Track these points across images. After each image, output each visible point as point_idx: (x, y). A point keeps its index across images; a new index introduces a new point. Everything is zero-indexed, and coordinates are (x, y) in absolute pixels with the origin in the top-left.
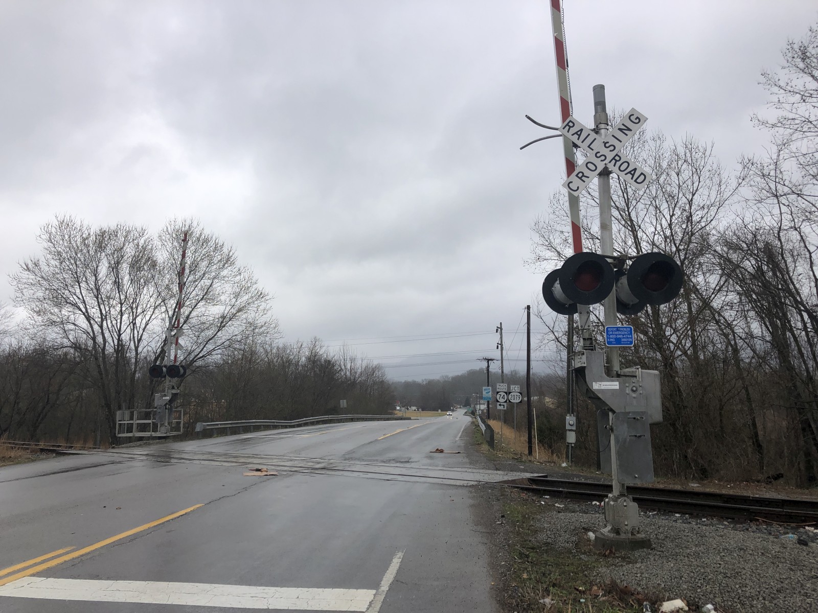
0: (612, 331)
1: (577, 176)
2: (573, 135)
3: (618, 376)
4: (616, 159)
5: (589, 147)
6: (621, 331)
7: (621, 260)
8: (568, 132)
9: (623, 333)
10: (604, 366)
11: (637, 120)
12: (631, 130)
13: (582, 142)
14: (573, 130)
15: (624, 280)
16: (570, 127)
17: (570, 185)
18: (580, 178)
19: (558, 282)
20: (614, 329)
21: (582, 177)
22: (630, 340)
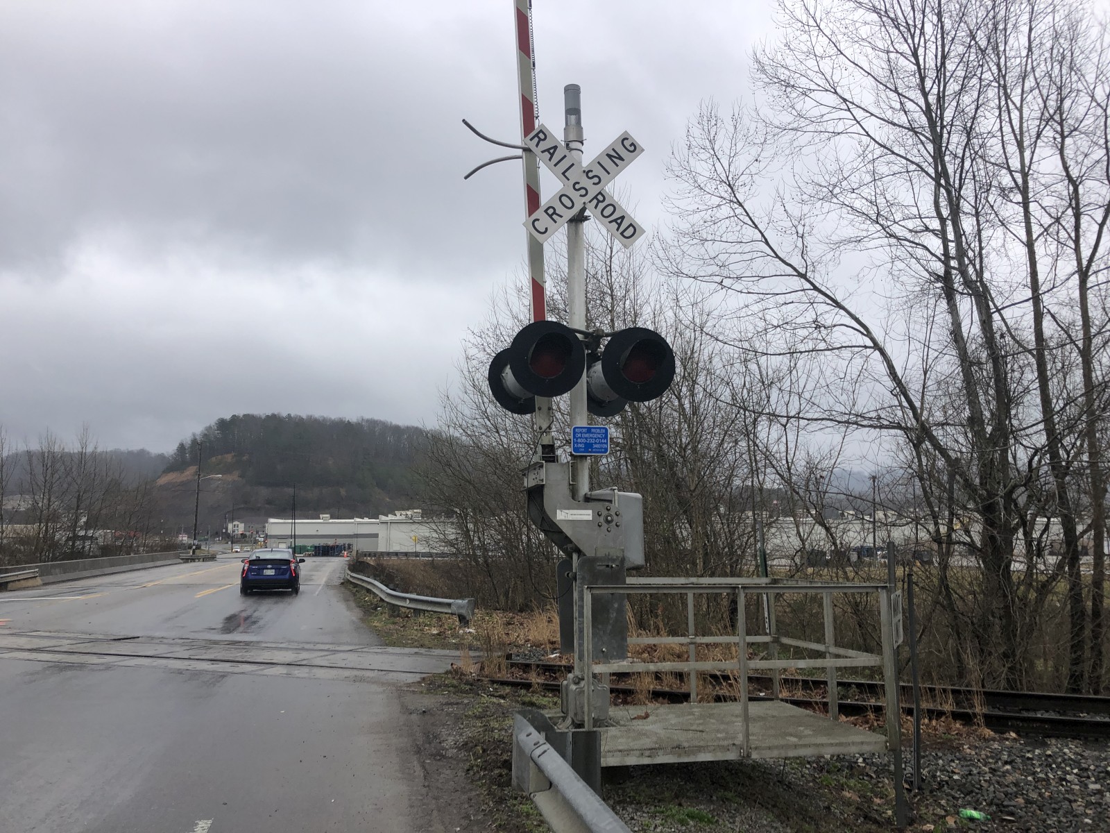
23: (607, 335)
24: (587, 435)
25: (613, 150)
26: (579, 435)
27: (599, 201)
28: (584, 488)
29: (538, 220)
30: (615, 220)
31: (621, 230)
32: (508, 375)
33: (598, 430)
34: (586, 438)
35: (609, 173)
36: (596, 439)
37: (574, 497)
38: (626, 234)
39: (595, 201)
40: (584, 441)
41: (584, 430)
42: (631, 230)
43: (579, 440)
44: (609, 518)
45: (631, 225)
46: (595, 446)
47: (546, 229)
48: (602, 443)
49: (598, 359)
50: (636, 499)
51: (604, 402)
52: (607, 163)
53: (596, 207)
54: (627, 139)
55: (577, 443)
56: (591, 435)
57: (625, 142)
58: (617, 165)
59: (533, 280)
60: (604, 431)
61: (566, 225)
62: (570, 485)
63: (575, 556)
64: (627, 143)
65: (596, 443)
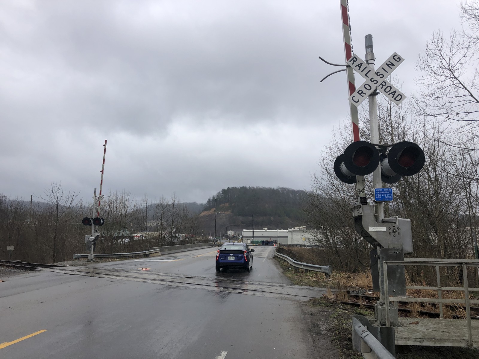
23: (390, 146)
24: (382, 192)
25: (389, 61)
26: (378, 192)
27: (383, 85)
28: (382, 216)
29: (355, 96)
30: (392, 93)
31: (395, 97)
32: (343, 166)
33: (387, 190)
34: (382, 194)
35: (387, 72)
36: (386, 194)
37: (377, 221)
38: (397, 99)
39: (381, 86)
40: (380, 195)
41: (381, 190)
42: (399, 97)
43: (378, 195)
44: (394, 230)
45: (400, 95)
46: (386, 197)
47: (359, 100)
48: (390, 196)
49: (385, 157)
50: (407, 221)
51: (390, 176)
52: (387, 68)
53: (382, 88)
54: (396, 56)
55: (377, 196)
56: (384, 192)
57: (395, 57)
58: (391, 68)
59: (353, 123)
60: (390, 190)
61: (368, 97)
62: (375, 215)
63: (378, 248)
64: (396, 58)
65: (386, 196)
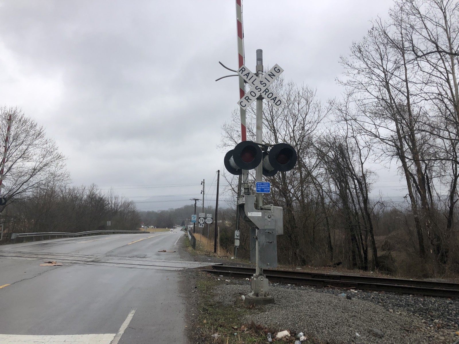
0: (259, 185)
1: (245, 98)
2: (244, 75)
3: (262, 209)
4: (266, 91)
5: (252, 83)
6: (264, 185)
7: (266, 146)
8: (242, 73)
9: (265, 186)
10: (255, 204)
11: (278, 71)
12: (275, 76)
13: (249, 80)
14: (244, 73)
15: (267, 157)
16: (243, 71)
17: (241, 103)
18: (247, 100)
19: (232, 157)
20: (261, 184)
21: (248, 99)
22: (269, 190)
